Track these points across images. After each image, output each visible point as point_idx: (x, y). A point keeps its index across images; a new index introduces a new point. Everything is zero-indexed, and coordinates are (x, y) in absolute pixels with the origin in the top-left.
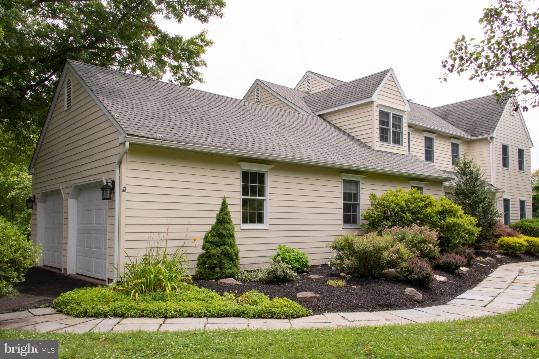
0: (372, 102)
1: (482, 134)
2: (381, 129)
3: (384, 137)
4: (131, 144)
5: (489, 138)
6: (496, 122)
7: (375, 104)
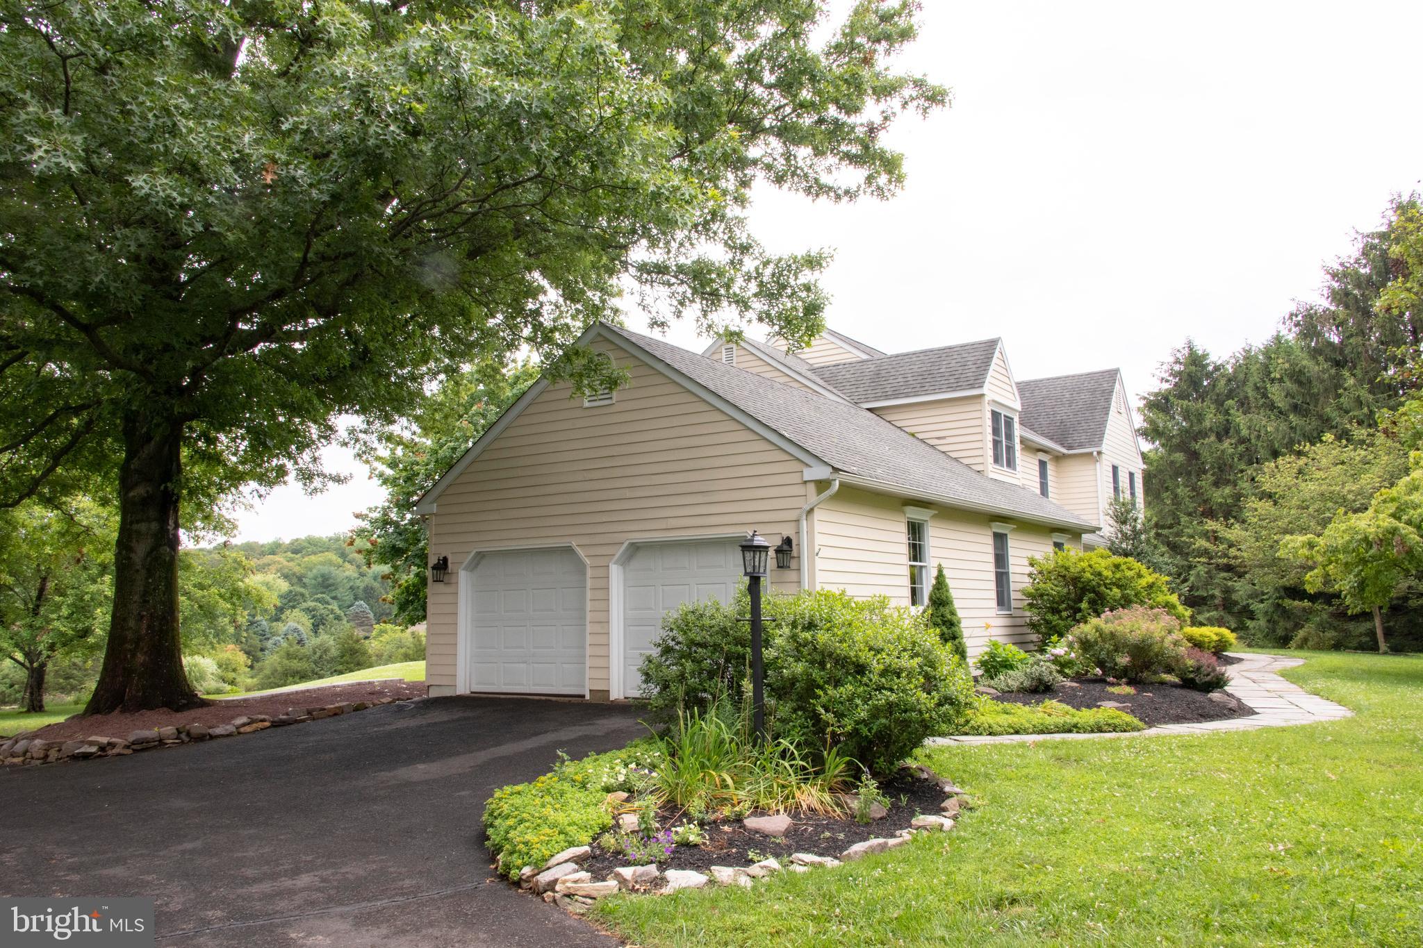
0: (982, 396)
1: (1081, 445)
2: (994, 440)
3: (997, 460)
4: (841, 484)
5: (1095, 454)
6: (1102, 424)
7: (987, 399)
